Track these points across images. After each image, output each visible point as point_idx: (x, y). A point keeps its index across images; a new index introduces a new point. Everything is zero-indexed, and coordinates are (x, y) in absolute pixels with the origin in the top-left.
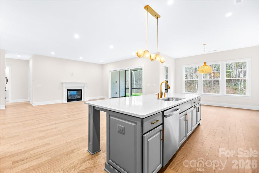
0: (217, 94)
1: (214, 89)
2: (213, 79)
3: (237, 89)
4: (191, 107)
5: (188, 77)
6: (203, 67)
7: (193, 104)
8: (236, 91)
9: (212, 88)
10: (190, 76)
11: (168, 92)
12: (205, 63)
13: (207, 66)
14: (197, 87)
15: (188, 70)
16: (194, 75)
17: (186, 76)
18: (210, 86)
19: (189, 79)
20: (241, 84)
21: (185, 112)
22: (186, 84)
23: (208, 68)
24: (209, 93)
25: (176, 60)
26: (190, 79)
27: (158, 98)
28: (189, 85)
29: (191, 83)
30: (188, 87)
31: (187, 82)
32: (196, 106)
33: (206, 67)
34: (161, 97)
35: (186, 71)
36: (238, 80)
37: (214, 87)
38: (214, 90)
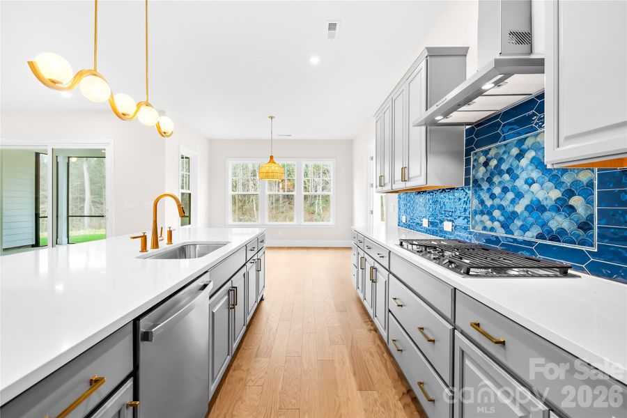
0: (288, 223)
1: (283, 212)
2: (281, 192)
3: (313, 213)
4: (245, 265)
5: (240, 187)
6: (268, 165)
7: (250, 254)
8: (313, 216)
9: (281, 210)
10: (244, 185)
11: (190, 224)
12: (272, 157)
13: (275, 165)
14: (257, 209)
15: (240, 171)
16: (251, 184)
17: (234, 184)
18: (277, 208)
19: (240, 192)
20: (318, 204)
21: (229, 284)
22: (234, 203)
23: (277, 168)
24: (277, 221)
25: (211, 142)
26: (244, 191)
27: (144, 249)
28: (241, 204)
29: (245, 202)
30: (239, 209)
31: (237, 198)
32: (255, 258)
33: (273, 167)
34: (156, 245)
35: (235, 174)
36: (315, 196)
37: (284, 210)
38: (284, 215)
